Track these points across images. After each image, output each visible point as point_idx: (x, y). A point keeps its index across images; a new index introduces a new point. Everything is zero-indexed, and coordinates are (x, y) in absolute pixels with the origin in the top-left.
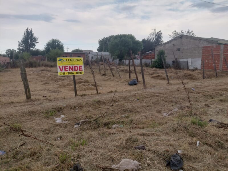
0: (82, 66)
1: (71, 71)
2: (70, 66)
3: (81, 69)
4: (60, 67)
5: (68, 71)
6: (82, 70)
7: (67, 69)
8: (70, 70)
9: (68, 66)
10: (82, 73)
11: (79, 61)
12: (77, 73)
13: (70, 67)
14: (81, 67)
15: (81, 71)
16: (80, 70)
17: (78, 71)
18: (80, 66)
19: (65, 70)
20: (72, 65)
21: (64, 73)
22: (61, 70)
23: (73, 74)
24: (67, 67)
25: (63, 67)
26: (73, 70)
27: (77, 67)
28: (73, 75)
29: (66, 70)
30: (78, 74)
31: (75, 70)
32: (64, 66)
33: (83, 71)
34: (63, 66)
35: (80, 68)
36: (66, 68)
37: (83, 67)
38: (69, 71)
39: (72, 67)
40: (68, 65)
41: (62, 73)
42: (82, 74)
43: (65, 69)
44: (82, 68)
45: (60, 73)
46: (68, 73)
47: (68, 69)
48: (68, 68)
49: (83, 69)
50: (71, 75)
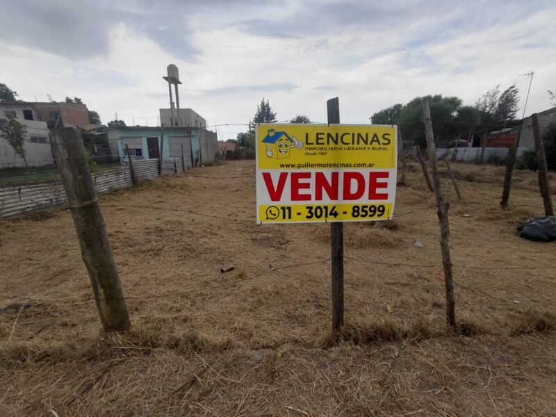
0: (386, 175)
1: (326, 200)
2: (320, 170)
3: (379, 191)
4: (267, 177)
5: (308, 197)
6: (385, 196)
7: (307, 186)
8: (319, 197)
9: (313, 171)
10: (382, 210)
11: (375, 144)
12: (356, 211)
13: (320, 177)
14: (379, 180)
15: (377, 203)
16: (373, 196)
17: (364, 200)
18: (373, 176)
19: (295, 196)
20: (335, 165)
21: (287, 211)
22: (275, 196)
23: (336, 215)
24: (308, 175)
25: (283, 176)
26: (333, 196)
27: (359, 177)
28: (331, 219)
29: (302, 192)
30: (360, 219)
31: (348, 196)
32: (290, 171)
33: (390, 203)
34: (284, 170)
35: (374, 185)
36: (301, 181)
37: (392, 181)
38: (313, 197)
39: (335, 176)
40: (312, 166)
41: (274, 211)
42: (384, 218)
43: (295, 186)
44: (384, 185)
45: (269, 210)
46: (306, 213)
47: (311, 191)
48: (312, 181)
49: (391, 190)
50: (322, 220)
